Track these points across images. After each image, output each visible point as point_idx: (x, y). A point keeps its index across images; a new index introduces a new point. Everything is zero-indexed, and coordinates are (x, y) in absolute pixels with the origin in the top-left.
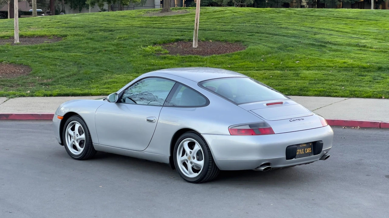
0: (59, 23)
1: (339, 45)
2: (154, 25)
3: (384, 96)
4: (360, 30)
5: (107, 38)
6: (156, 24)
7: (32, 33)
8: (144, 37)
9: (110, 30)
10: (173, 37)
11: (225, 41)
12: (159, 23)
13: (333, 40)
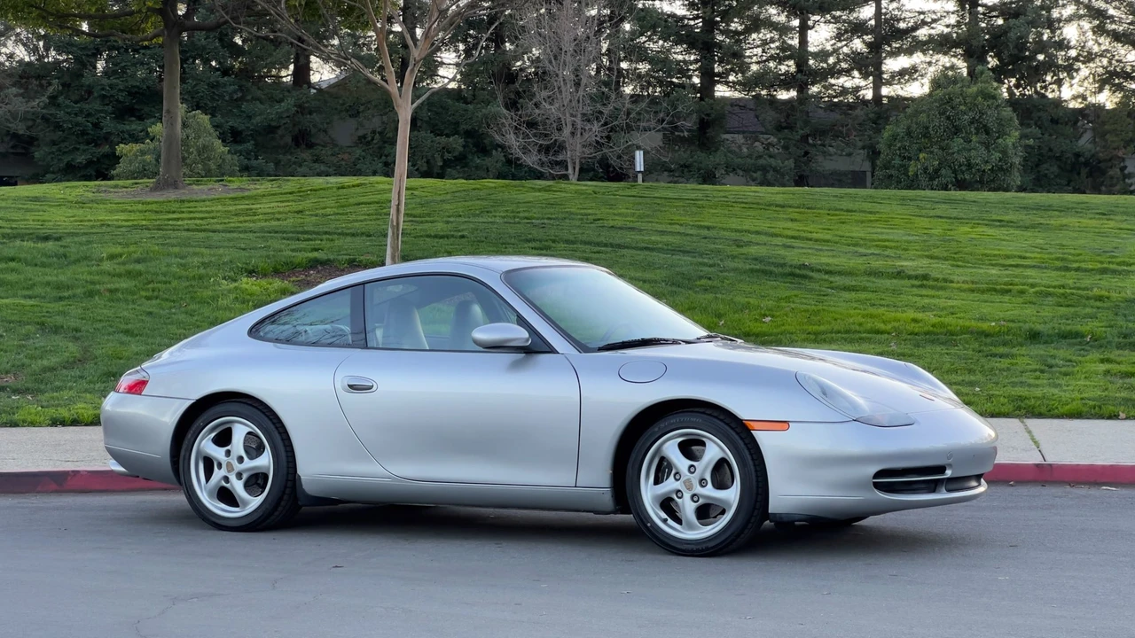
1: (840, 273)
2: (180, 223)
3: (1123, 412)
4: (862, 235)
5: (65, 256)
6: (180, 219)
13: (813, 261)
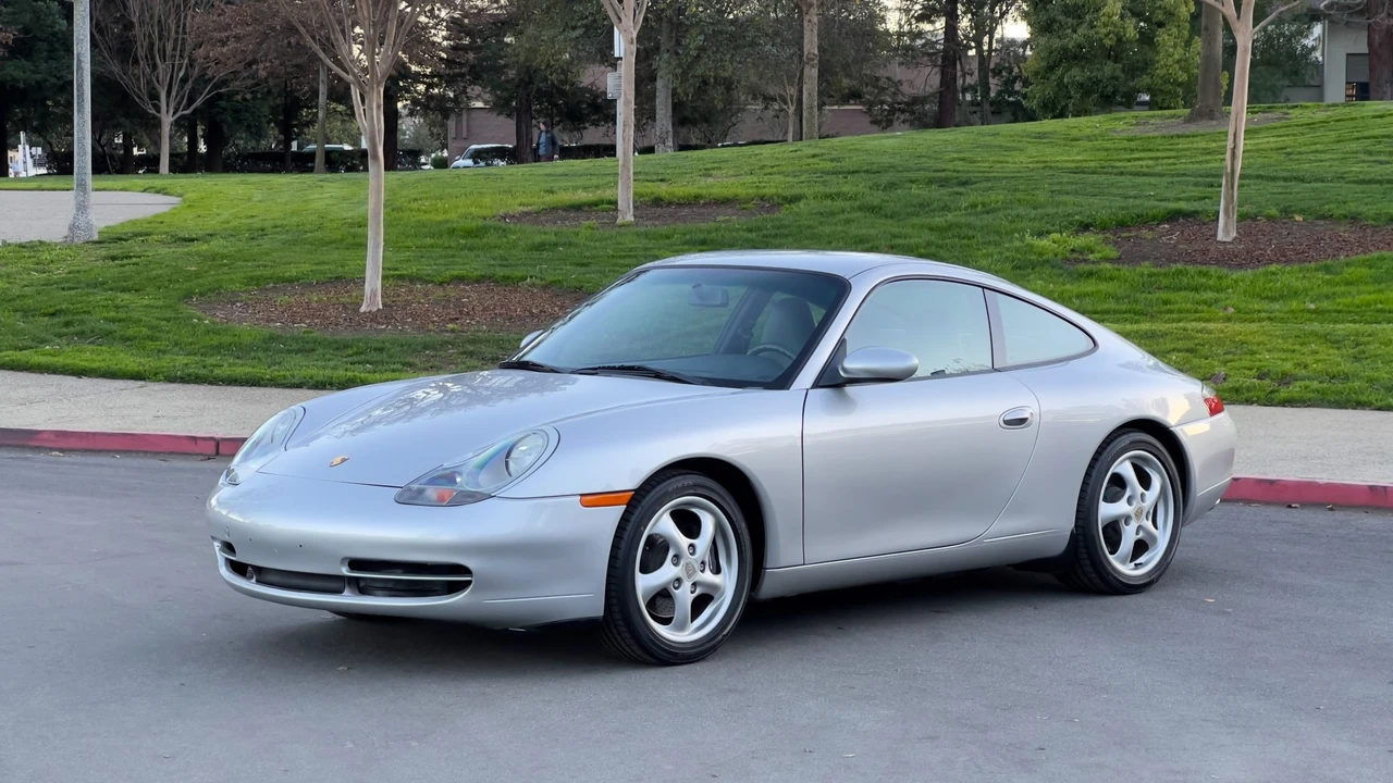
0: (816, 160)
2: (1129, 164)
5: (928, 205)
6: (1138, 159)
7: (700, 191)
8: (1058, 204)
9: (964, 180)
10: (1162, 204)
11: (1352, 218)
12: (1152, 159)
